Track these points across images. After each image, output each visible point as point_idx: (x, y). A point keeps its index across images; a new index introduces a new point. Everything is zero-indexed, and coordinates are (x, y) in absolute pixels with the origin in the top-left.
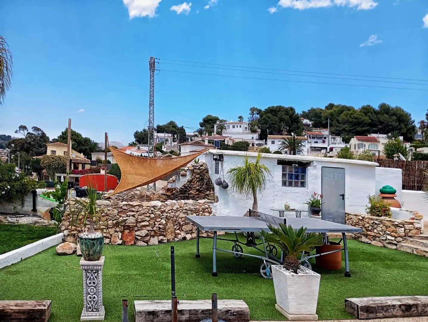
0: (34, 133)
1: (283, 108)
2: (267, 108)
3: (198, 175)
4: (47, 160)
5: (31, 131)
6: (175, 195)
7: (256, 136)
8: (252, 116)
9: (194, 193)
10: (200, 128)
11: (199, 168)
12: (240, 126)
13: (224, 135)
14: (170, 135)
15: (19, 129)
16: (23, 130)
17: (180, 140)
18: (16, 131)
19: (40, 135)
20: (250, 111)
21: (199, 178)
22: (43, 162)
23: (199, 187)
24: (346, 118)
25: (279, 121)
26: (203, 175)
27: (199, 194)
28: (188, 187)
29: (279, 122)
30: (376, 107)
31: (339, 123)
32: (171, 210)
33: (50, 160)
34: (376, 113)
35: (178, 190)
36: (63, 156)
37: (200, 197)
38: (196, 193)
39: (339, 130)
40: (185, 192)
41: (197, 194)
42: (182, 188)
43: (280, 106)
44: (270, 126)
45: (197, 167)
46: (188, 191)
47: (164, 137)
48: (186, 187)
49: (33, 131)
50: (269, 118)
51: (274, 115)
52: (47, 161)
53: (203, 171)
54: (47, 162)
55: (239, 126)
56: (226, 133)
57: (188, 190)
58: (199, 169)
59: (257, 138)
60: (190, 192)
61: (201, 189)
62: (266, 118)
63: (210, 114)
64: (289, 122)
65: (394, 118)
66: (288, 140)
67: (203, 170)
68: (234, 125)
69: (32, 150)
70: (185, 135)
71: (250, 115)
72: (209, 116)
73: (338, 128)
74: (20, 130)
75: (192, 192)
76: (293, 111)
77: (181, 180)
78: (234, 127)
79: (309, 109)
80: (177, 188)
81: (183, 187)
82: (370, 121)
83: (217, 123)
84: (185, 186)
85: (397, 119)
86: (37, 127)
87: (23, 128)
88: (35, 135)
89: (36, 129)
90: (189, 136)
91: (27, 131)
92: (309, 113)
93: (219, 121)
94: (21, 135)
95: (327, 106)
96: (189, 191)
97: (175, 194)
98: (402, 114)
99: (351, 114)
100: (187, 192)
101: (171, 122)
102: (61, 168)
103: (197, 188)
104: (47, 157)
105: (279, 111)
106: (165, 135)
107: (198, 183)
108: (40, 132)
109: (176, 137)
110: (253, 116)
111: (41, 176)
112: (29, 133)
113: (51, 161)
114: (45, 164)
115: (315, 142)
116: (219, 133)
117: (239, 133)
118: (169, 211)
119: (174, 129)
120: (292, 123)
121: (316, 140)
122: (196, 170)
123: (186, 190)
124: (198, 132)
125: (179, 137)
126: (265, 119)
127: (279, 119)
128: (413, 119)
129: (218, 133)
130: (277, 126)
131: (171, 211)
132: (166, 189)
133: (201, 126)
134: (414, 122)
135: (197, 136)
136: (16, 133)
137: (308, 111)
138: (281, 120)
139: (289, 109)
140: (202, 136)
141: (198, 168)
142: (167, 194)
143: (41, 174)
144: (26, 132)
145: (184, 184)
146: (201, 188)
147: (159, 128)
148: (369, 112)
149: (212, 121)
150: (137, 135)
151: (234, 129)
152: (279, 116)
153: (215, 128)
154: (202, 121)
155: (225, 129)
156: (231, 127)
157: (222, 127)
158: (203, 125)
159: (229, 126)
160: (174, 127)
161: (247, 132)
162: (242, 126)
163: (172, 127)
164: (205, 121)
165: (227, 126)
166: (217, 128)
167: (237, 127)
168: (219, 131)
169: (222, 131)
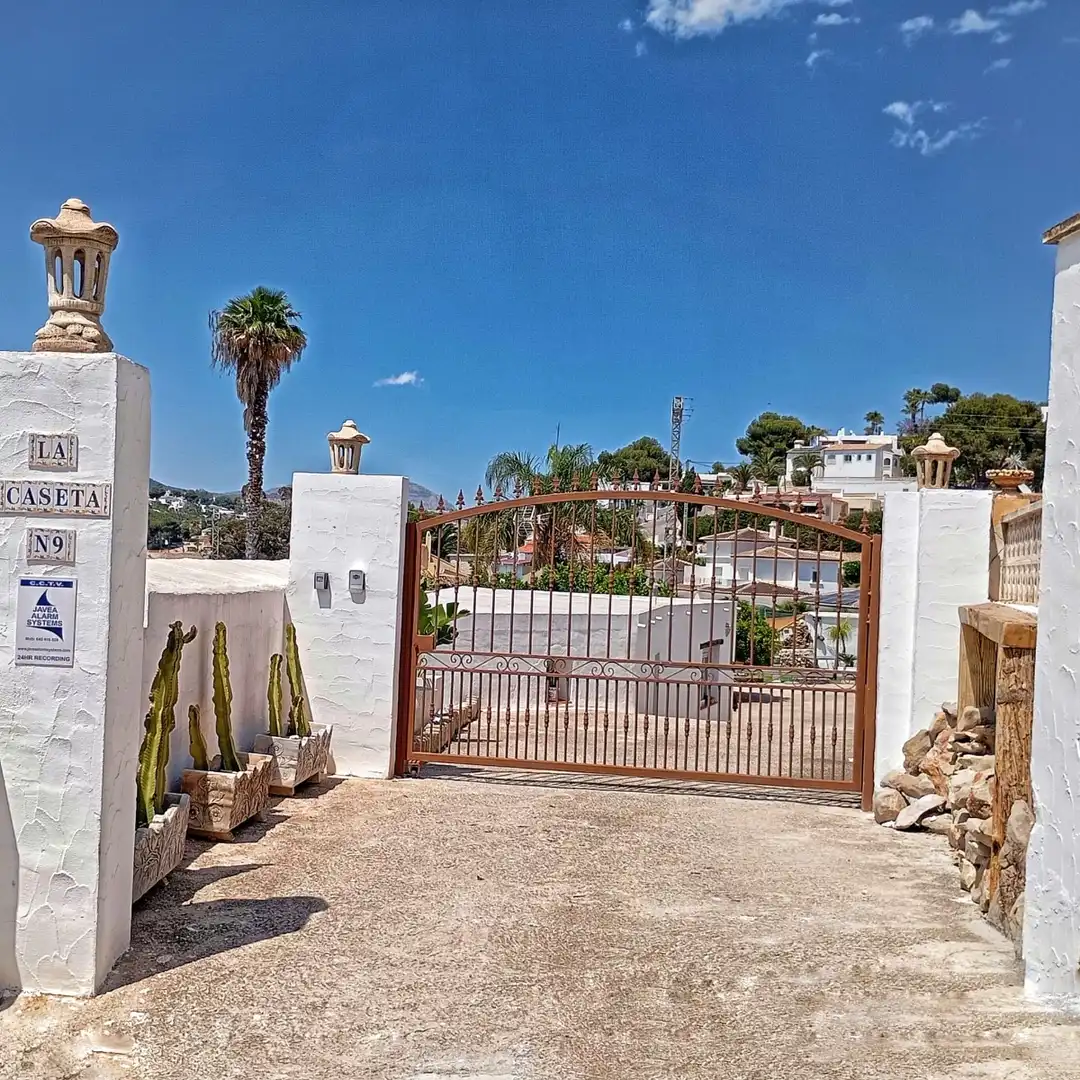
8: (910, 416)
12: (870, 458)
13: (816, 487)
20: (906, 402)
29: (988, 448)
55: (864, 456)
56: (823, 478)
68: (849, 453)
76: (1035, 414)
78: (848, 458)
83: (797, 446)
93: (802, 441)
101: (645, 440)
110: (914, 417)
116: (802, 480)
117: (864, 479)
129: (799, 479)
133: (744, 452)
135: (729, 487)
139: (1023, 408)
149: (778, 434)
151: (848, 465)
152: (990, 429)
153: (789, 463)
154: (745, 436)
155: (823, 465)
156: (840, 458)
157: (811, 461)
158: (750, 446)
159: (832, 457)
160: (654, 457)
161: (889, 472)
162: (874, 456)
163: (649, 456)
164: (754, 436)
165: (826, 456)
166: (797, 463)
167: (859, 458)
168: (799, 471)
169: (809, 473)
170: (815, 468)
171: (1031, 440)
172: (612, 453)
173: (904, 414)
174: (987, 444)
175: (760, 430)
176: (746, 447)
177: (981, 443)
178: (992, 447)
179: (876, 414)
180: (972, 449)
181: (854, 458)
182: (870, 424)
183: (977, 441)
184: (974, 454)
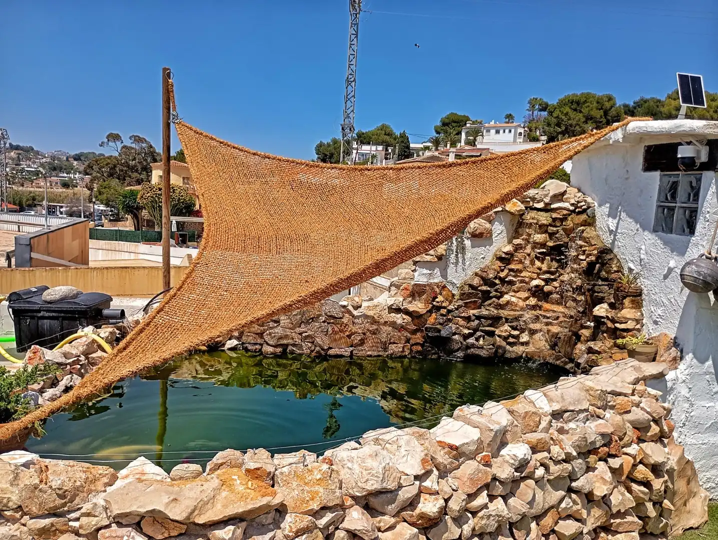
0: (133, 145)
1: (594, 96)
3: (542, 233)
4: (148, 192)
5: (128, 143)
6: (443, 311)
8: (531, 113)
9: (521, 303)
10: (435, 134)
11: (547, 204)
12: (510, 131)
13: (479, 146)
14: (380, 148)
15: (106, 140)
16: (115, 142)
17: (399, 156)
18: (102, 143)
19: (144, 149)
20: (529, 105)
21: (543, 245)
22: (142, 197)
23: (543, 280)
25: (584, 119)
26: (562, 232)
27: (540, 308)
28: (497, 281)
29: (584, 122)
32: (487, 486)
33: (154, 191)
35: (455, 292)
36: (181, 185)
37: (545, 317)
38: (527, 302)
40: (484, 302)
41: (534, 307)
42: (471, 286)
43: (588, 94)
44: (566, 129)
45: (539, 202)
46: (495, 297)
47: (369, 152)
48: (486, 281)
49: (132, 143)
50: (566, 114)
51: (575, 110)
52: (149, 195)
53: (564, 219)
54: (149, 197)
55: (507, 131)
56: (482, 143)
57: (496, 291)
58: (546, 209)
60: (507, 297)
61: (547, 288)
62: (561, 116)
63: (454, 112)
67: (565, 212)
68: (498, 129)
69: (130, 177)
70: (408, 147)
71: (528, 112)
72: (453, 114)
74: (108, 140)
75: (514, 299)
76: (612, 102)
77: (468, 255)
78: (498, 132)
79: (637, 99)
80: (453, 284)
81: (476, 281)
83: (468, 125)
84: (484, 275)
86: (139, 137)
87: (114, 137)
88: (135, 149)
89: (138, 139)
90: (414, 149)
91: (122, 142)
92: (635, 108)
93: (471, 122)
94: (112, 151)
96: (501, 296)
97: (445, 308)
100: (491, 298)
101: (383, 126)
102: (176, 206)
103: (535, 283)
104: (150, 188)
105: (585, 102)
106: (371, 148)
107: (538, 263)
108: (144, 145)
109: (390, 151)
110: (533, 113)
111: (140, 221)
112: (124, 147)
113: (156, 194)
114: (145, 199)
116: (472, 143)
117: (506, 144)
118: (471, 497)
119: (387, 138)
122: (533, 214)
123: (489, 292)
124: (431, 142)
125: (397, 151)
126: (557, 117)
127: (584, 116)
129: (468, 143)
131: (482, 499)
132: (406, 289)
133: (438, 133)
135: (429, 149)
136: (102, 147)
137: (634, 103)
139: (605, 99)
140: (439, 148)
141: (541, 205)
142: (412, 308)
143: (139, 216)
144: (119, 145)
145: (482, 270)
146: (547, 281)
147: (361, 137)
149: (458, 122)
150: (319, 148)
151: (497, 135)
152: (585, 111)
153: (463, 135)
154: (439, 123)
155: (482, 136)
156: (493, 131)
157: (476, 133)
158: (442, 129)
159: (488, 131)
160: (388, 135)
161: (521, 140)
162: (513, 131)
163: (385, 134)
164: (444, 124)
165: (485, 131)
166: (467, 134)
167: (504, 132)
168: (470, 139)
169: (475, 140)
170: (479, 137)
171: (610, 118)
172: (364, 131)
173: (527, 111)
175: (447, 121)
176: (439, 130)
177: (580, 119)
178: (586, 122)
179: (510, 115)
181: (501, 132)
182: (507, 120)
183: (577, 118)
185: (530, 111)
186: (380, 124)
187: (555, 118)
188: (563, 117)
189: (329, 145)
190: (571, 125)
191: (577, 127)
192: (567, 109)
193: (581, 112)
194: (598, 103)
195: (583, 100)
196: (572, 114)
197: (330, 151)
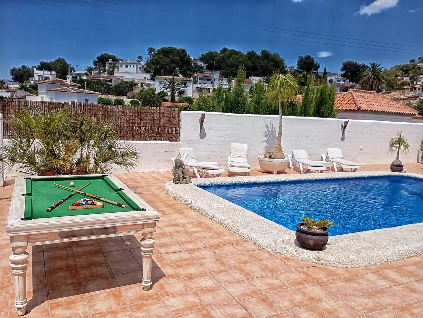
1: (175, 49)
2: (160, 48)
7: (149, 76)
10: (93, 66)
12: (134, 66)
13: (116, 75)
14: (53, 73)
24: (233, 62)
30: (259, 54)
31: (228, 66)
34: (258, 57)
39: (227, 73)
43: (173, 48)
44: (161, 66)
47: (42, 75)
50: (161, 58)
51: (166, 56)
55: (132, 66)
56: (118, 72)
59: (150, 78)
62: (158, 59)
64: (179, 64)
65: (272, 63)
66: (169, 80)
68: (127, 64)
71: (147, 55)
72: (106, 54)
73: (226, 71)
76: (184, 53)
78: (127, 66)
82: (252, 65)
83: (110, 61)
85: (274, 65)
90: (78, 74)
92: (206, 56)
93: (112, 60)
95: (221, 50)
98: (278, 60)
99: (238, 58)
101: (60, 59)
105: (171, 52)
106: (43, 73)
110: (151, 56)
115: (204, 83)
116: (112, 73)
117: (132, 73)
120: (183, 64)
121: (205, 81)
124: (87, 71)
126: (157, 60)
127: (170, 60)
128: (286, 64)
129: (109, 72)
130: (168, 67)
134: (286, 67)
135: (86, 75)
138: (173, 61)
147: (42, 65)
148: (252, 57)
150: (13, 71)
151: (127, 68)
152: (171, 57)
153: (107, 67)
154: (96, 59)
155: (118, 68)
156: (124, 66)
157: (114, 67)
159: (121, 66)
161: (141, 72)
164: (99, 60)
165: (119, 66)
166: (109, 67)
167: (130, 66)
168: (110, 70)
169: (113, 70)
170: (116, 69)
171: (184, 62)
172: (46, 62)
174: (170, 62)
175: (101, 58)
176: (96, 63)
177: (168, 61)
178: (171, 63)
179: (140, 56)
180: (165, 63)
181: (129, 66)
182: (138, 59)
183: (167, 61)
184: (166, 65)
185: (149, 55)
186: (57, 58)
187: (156, 60)
188: (159, 60)
189: (19, 69)
190: (164, 65)
191: (167, 66)
192: (161, 55)
193: (169, 57)
194: (177, 53)
195: (170, 51)
196: (164, 58)
197: (20, 73)
